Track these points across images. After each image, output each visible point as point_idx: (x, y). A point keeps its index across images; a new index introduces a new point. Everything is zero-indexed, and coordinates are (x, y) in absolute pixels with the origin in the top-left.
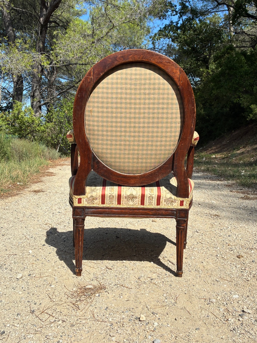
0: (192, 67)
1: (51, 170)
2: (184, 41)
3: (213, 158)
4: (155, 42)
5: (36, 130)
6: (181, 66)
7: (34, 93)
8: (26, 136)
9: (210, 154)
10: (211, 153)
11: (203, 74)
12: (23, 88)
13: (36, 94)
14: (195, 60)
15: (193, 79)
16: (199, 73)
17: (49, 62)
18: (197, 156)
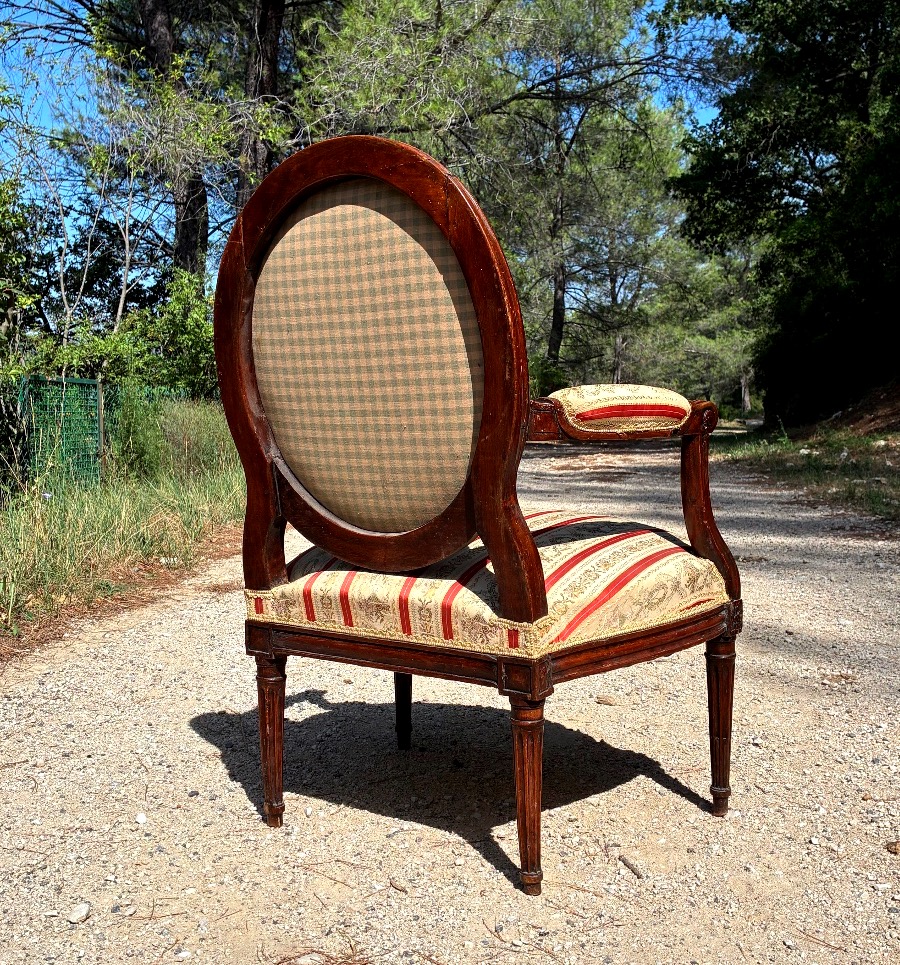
0: (806, 115)
2: (773, 23)
3: (879, 451)
4: (666, 32)
6: (763, 115)
9: (869, 434)
10: (871, 431)
11: (848, 139)
12: (206, 223)
14: (814, 91)
15: (812, 162)
16: (832, 136)
17: (290, 129)
18: (821, 444)
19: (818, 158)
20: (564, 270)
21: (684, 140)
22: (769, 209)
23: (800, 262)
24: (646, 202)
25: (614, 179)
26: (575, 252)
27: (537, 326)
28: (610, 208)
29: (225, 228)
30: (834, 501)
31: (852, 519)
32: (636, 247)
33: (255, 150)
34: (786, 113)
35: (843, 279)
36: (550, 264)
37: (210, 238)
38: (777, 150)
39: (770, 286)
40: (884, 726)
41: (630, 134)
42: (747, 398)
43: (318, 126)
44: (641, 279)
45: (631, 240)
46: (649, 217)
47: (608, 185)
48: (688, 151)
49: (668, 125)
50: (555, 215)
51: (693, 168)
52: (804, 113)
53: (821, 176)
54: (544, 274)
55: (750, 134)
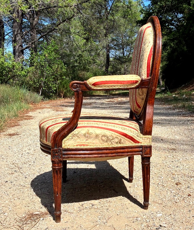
0: (174, 4)
1: (30, 114)
3: (193, 95)
5: (17, 75)
6: (162, 3)
7: (15, 38)
8: (8, 81)
9: (191, 90)
10: (192, 90)
12: (4, 34)
13: (18, 38)
15: (176, 16)
16: (181, 9)
17: (28, 7)
18: (178, 94)
19: (178, 15)
20: (109, 46)
21: (141, 10)
22: (165, 29)
23: (173, 44)
24: (131, 27)
25: (122, 21)
26: (112, 41)
27: (102, 62)
28: (121, 29)
29: (10, 34)
30: (179, 108)
31: (183, 112)
32: (129, 40)
33: (18, 12)
34: (168, 3)
35: (185, 48)
36: (105, 44)
37: (5, 37)
38: (167, 13)
39: (166, 51)
40: (181, 159)
41: (126, 8)
42: (161, 82)
43: (36, 6)
44: (131, 49)
45: (128, 38)
46: (133, 31)
47: (121, 22)
48: (142, 13)
49: (137, 6)
50: (106, 31)
51: (144, 18)
52: (173, 3)
53: (179, 20)
54: (103, 47)
55: (159, 8)
